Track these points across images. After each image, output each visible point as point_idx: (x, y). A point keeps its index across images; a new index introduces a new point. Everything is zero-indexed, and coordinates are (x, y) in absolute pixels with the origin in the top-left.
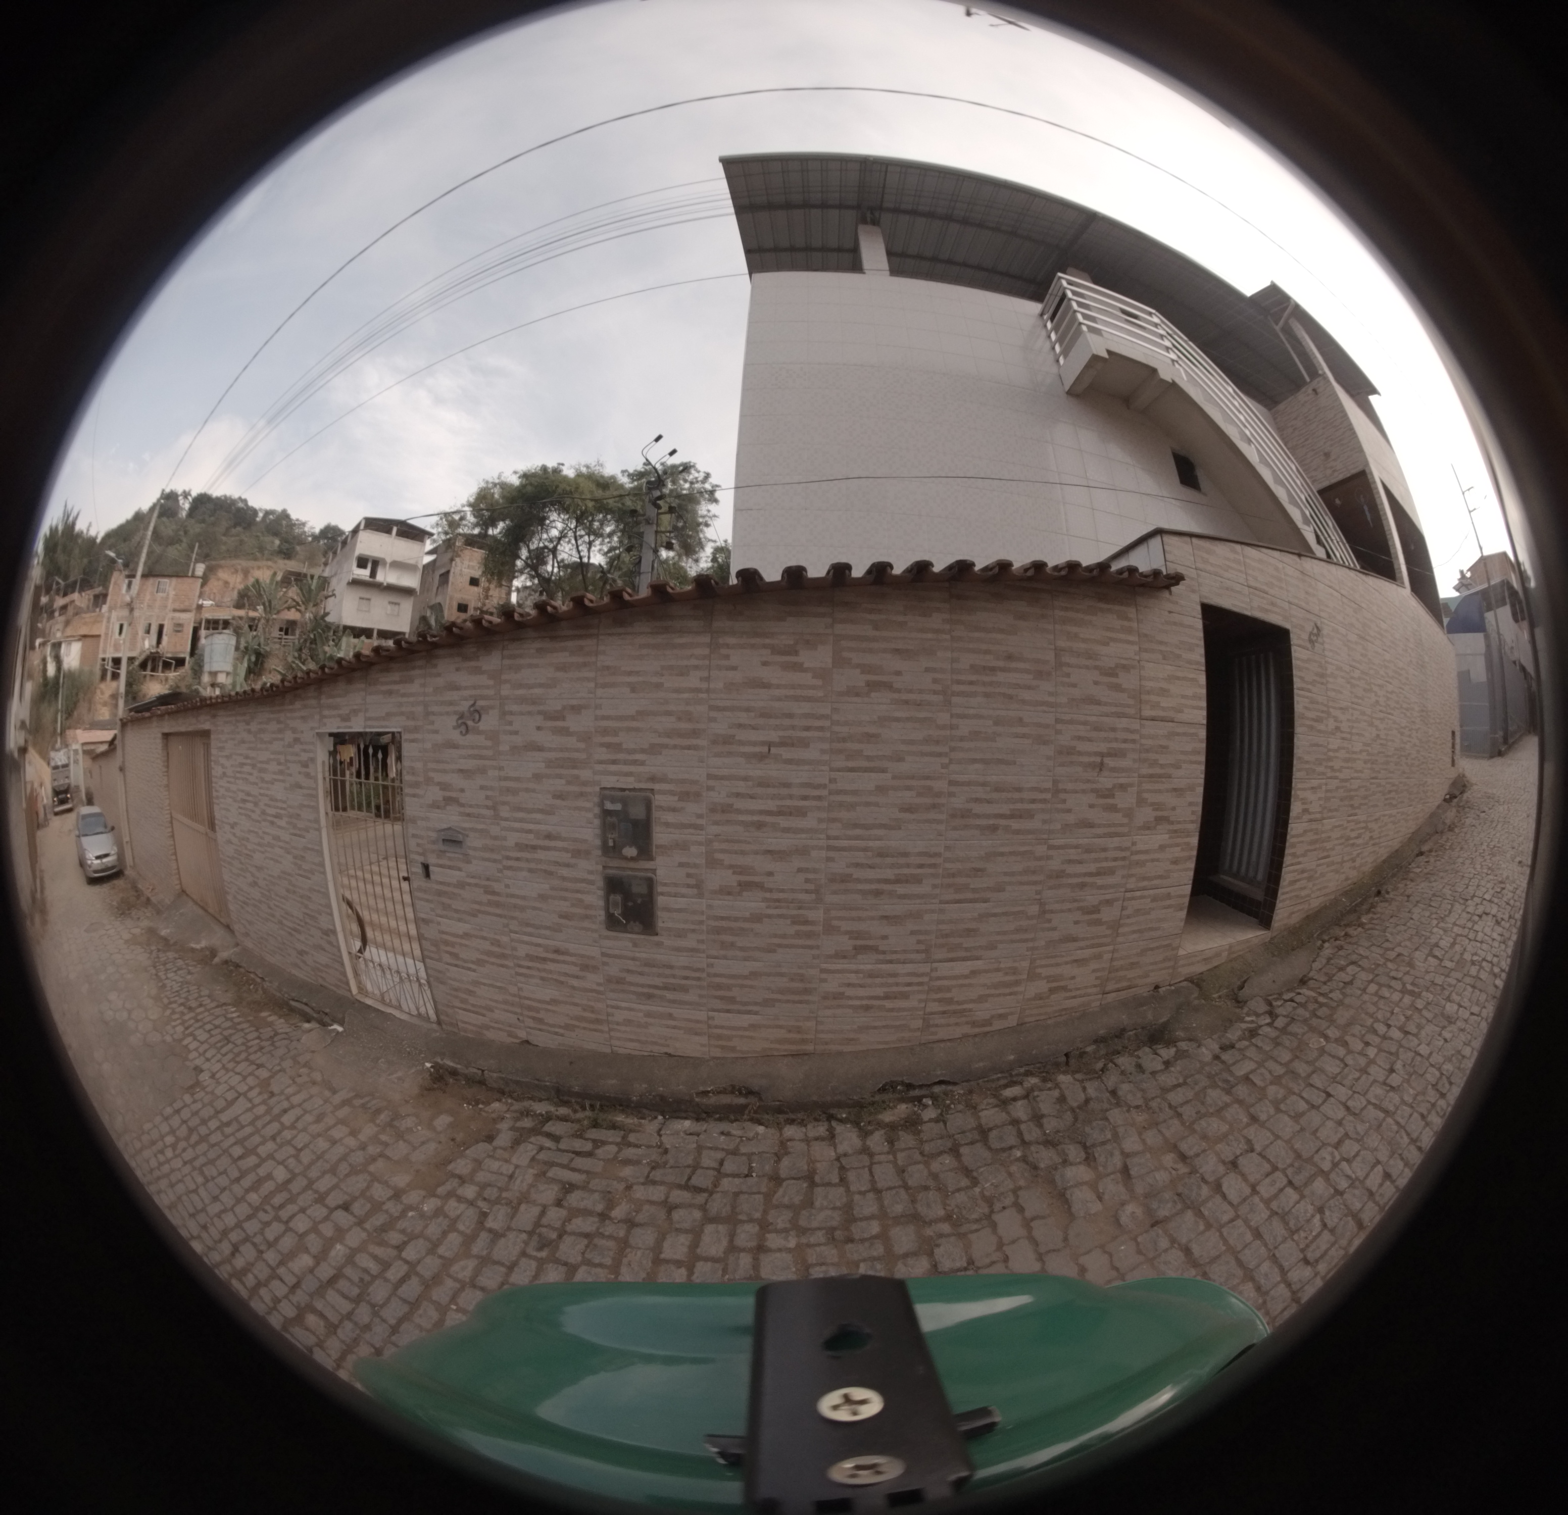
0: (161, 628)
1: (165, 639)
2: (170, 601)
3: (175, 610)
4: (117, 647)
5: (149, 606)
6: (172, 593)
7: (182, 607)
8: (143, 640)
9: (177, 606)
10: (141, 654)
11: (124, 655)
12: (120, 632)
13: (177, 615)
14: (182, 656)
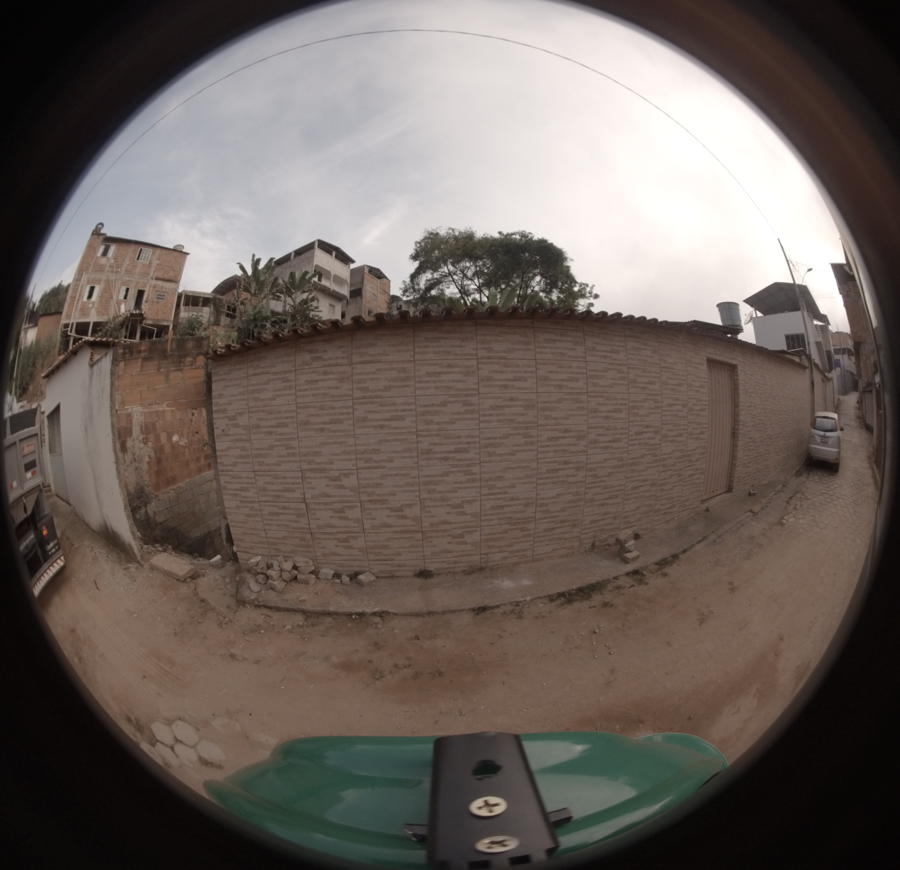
0: (140, 294)
1: (145, 307)
2: (153, 269)
3: (157, 279)
4: (84, 311)
5: (128, 272)
6: (155, 262)
7: (166, 276)
8: (119, 304)
9: (160, 275)
10: (114, 318)
11: (93, 318)
12: (90, 296)
13: (160, 283)
14: (165, 324)
